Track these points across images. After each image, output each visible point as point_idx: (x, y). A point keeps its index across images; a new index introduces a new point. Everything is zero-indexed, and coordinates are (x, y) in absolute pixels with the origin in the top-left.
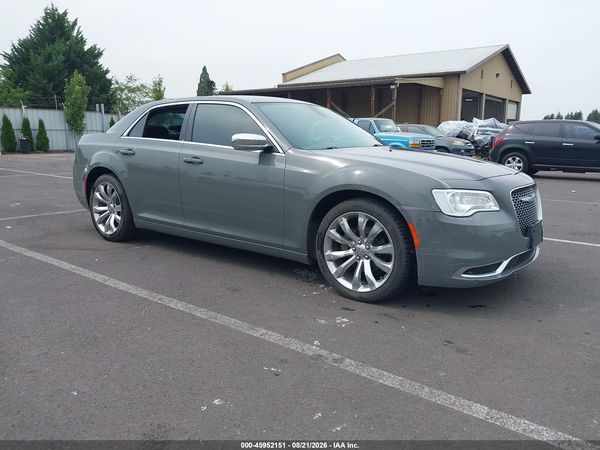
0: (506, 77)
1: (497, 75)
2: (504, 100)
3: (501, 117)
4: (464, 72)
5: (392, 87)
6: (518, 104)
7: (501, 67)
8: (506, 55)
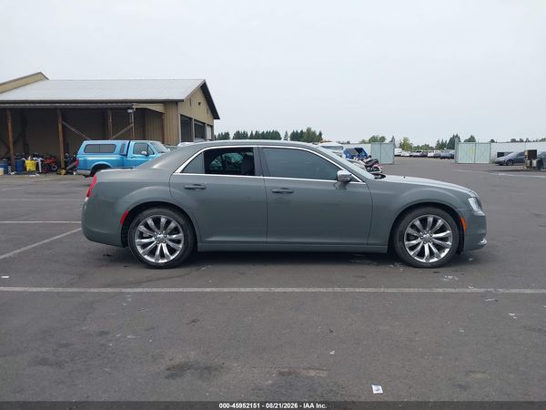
0: (204, 106)
1: (199, 104)
2: (204, 124)
3: (203, 137)
4: (182, 101)
5: (130, 111)
6: (212, 127)
7: (200, 98)
8: (204, 88)
